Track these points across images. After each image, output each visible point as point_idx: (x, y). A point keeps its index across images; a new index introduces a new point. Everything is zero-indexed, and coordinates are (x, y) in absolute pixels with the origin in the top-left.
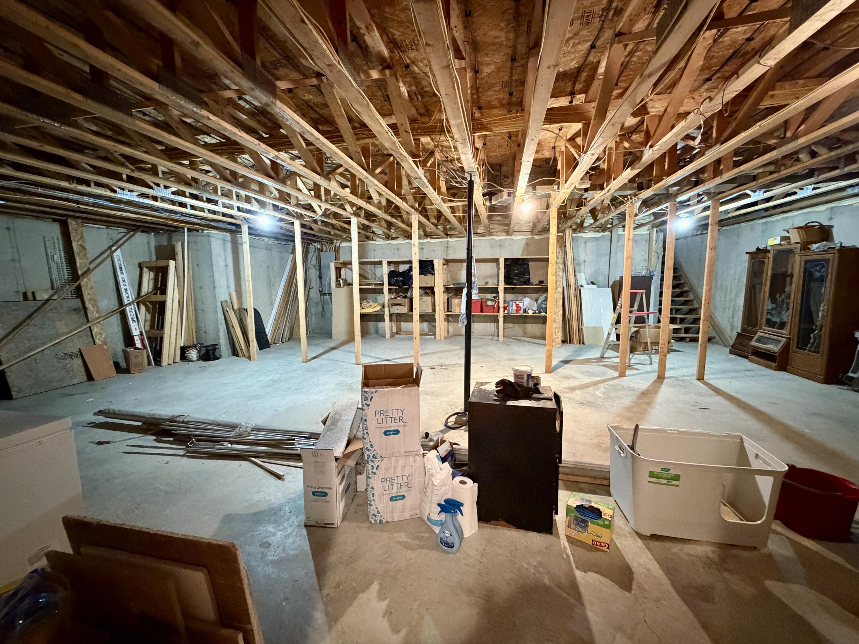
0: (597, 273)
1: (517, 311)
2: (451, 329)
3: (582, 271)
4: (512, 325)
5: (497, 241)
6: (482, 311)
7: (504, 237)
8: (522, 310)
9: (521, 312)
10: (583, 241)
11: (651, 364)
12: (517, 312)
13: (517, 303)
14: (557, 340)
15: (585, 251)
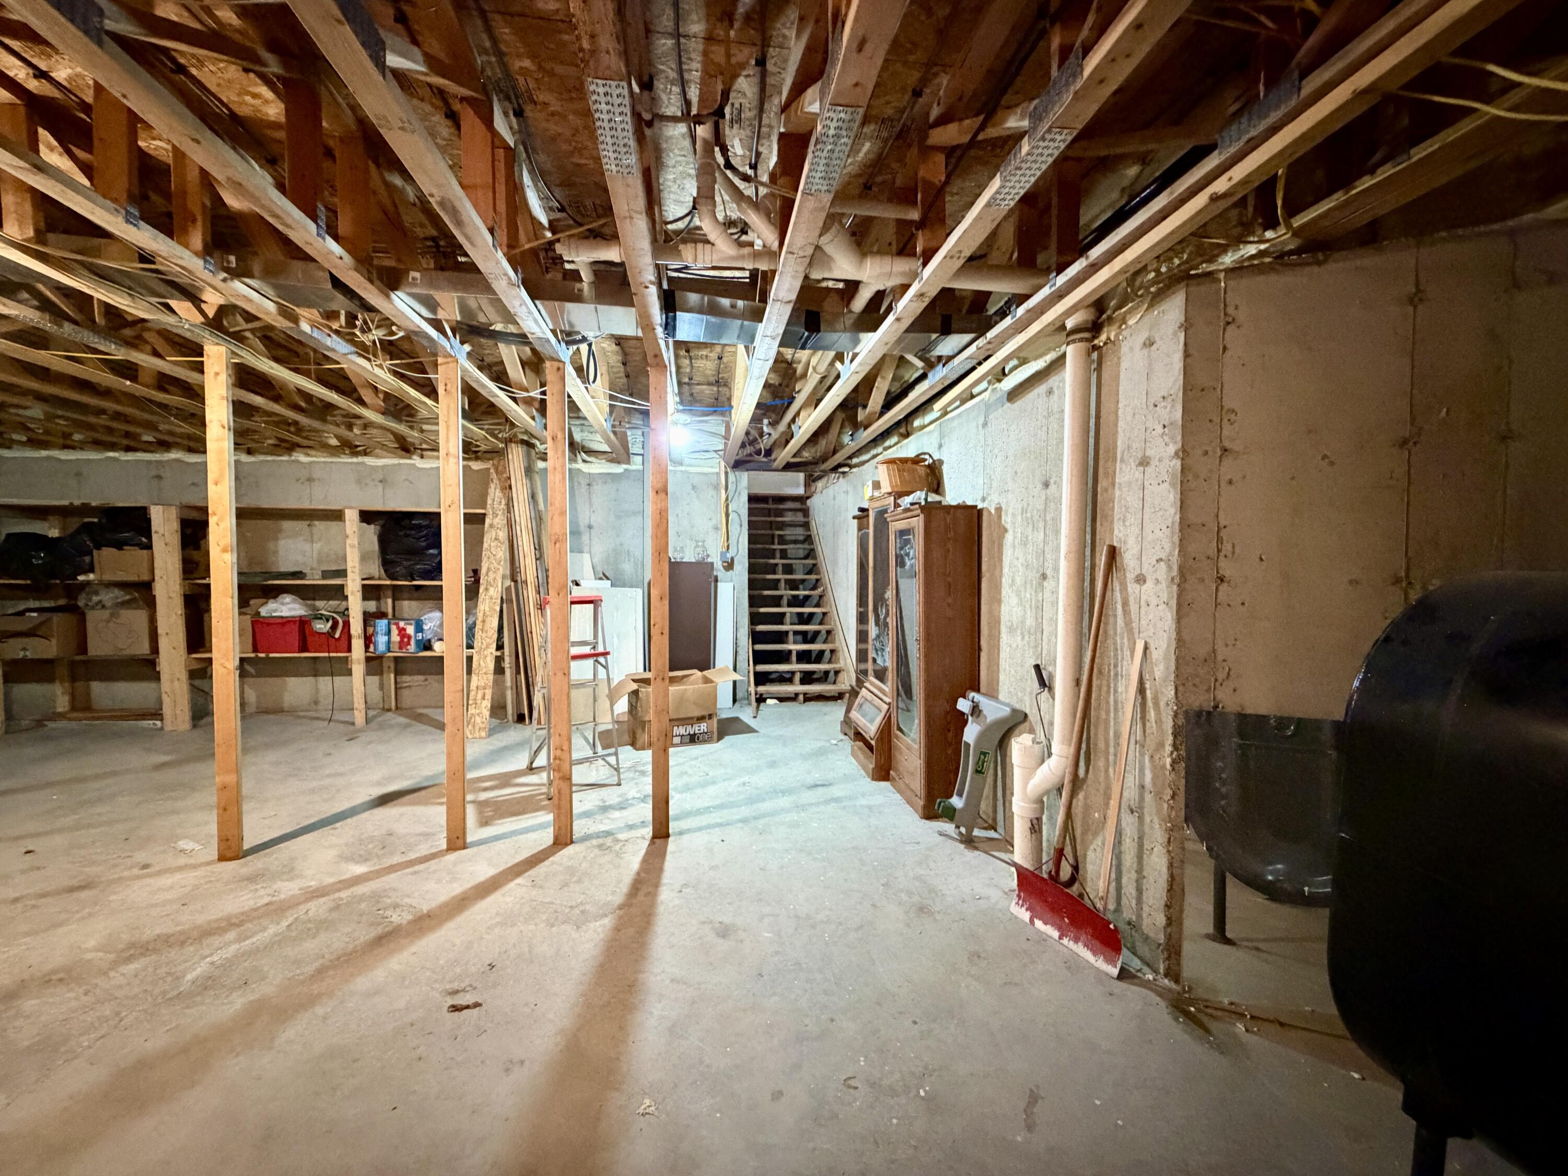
0: (617, 555)
1: (402, 645)
2: (251, 696)
3: (586, 549)
4: (421, 678)
5: (374, 468)
6: (304, 649)
7: (395, 461)
8: (413, 642)
9: (412, 647)
10: (584, 482)
11: (619, 784)
12: (400, 648)
13: (402, 624)
14: (478, 720)
15: (591, 504)
